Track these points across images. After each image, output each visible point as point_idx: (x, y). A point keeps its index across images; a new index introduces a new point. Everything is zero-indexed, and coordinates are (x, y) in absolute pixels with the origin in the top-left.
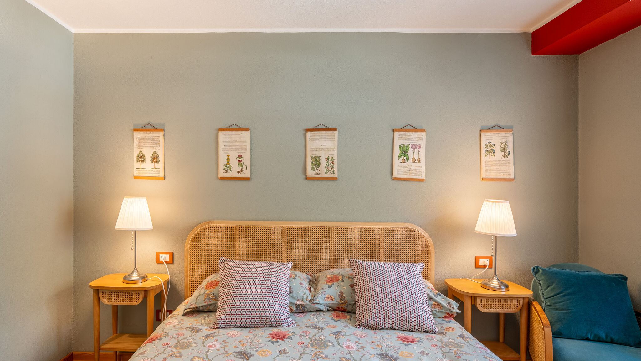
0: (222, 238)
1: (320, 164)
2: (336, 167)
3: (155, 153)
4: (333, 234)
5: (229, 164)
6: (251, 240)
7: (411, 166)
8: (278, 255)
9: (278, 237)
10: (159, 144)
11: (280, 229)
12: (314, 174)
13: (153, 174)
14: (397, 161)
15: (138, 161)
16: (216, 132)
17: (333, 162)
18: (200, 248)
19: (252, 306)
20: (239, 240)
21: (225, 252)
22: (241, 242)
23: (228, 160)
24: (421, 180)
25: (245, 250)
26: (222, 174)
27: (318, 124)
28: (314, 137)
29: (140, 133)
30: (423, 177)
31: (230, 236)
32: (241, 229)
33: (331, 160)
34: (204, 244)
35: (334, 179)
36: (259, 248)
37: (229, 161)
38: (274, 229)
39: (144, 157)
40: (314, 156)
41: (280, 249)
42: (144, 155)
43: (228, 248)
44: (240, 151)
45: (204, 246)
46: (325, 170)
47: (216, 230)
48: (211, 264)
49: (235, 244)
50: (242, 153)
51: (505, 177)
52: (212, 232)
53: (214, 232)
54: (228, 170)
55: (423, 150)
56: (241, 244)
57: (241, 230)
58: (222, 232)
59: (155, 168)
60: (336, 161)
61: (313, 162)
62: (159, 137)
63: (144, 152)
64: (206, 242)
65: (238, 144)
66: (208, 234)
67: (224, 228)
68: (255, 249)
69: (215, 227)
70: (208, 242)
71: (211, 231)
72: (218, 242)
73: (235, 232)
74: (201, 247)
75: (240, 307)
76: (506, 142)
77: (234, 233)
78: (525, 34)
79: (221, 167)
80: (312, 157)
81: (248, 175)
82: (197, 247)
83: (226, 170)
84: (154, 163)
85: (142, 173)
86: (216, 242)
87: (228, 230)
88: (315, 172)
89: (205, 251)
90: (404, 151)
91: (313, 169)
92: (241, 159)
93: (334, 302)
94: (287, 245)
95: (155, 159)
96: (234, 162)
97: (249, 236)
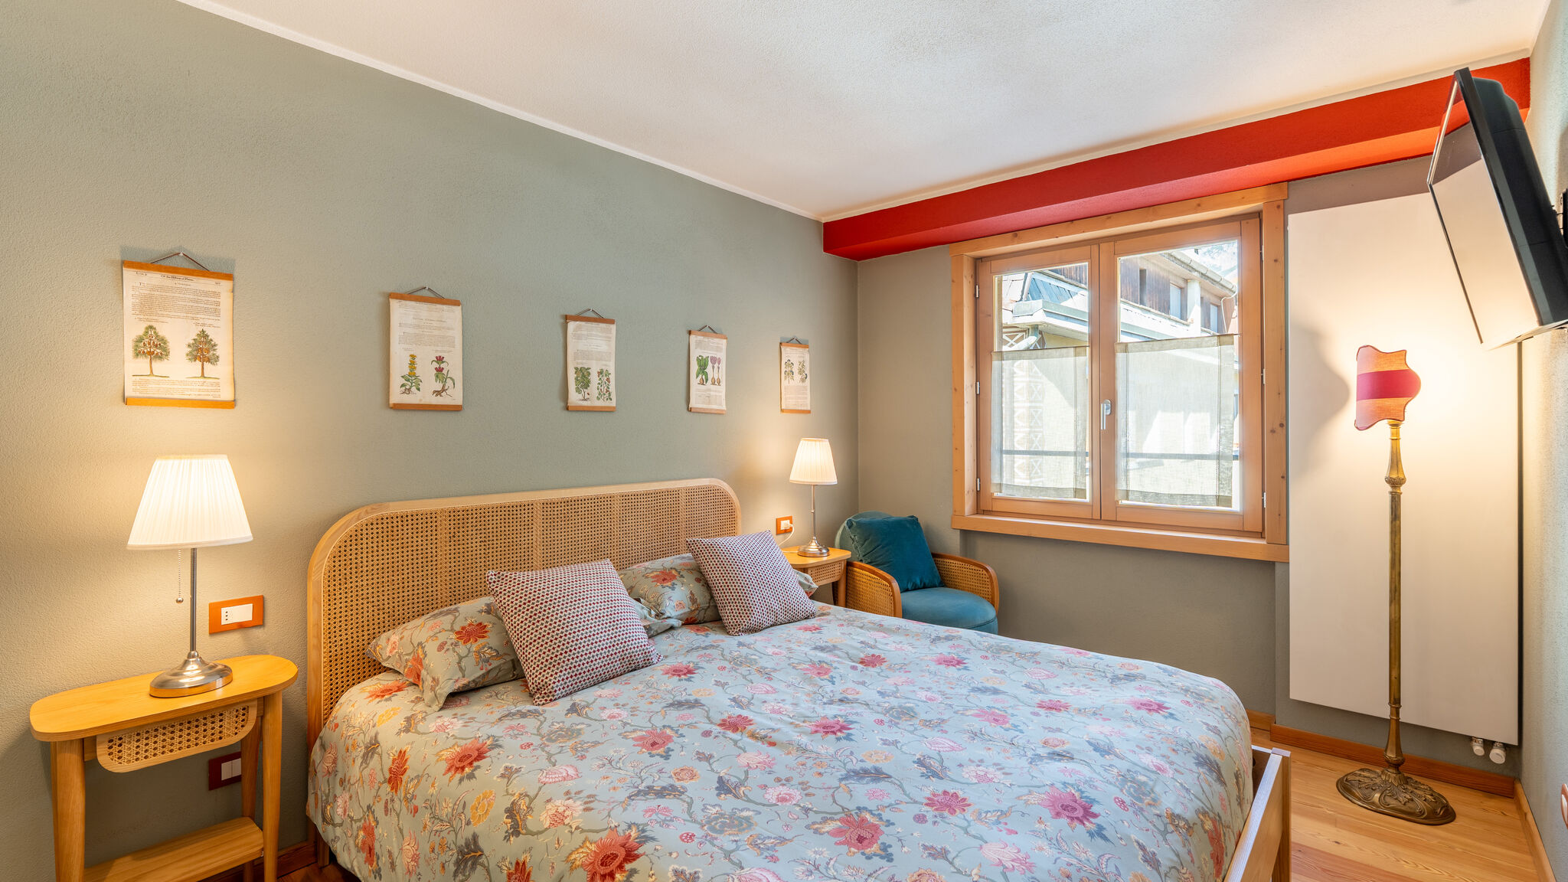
0: (410, 540)
1: (589, 382)
2: (612, 388)
3: (203, 334)
4: (617, 506)
5: (414, 375)
6: (474, 536)
7: (710, 390)
8: (526, 558)
9: (526, 523)
10: (216, 312)
11: (530, 507)
12: (580, 400)
13: (197, 393)
14: (694, 381)
15: (138, 354)
16: (381, 299)
17: (608, 380)
18: (354, 570)
19: (604, 643)
20: (448, 539)
21: (415, 570)
22: (452, 543)
23: (412, 364)
24: (719, 413)
25: (461, 559)
26: (397, 397)
27: (585, 309)
28: (579, 332)
29: (149, 275)
30: (724, 407)
31: (429, 533)
32: (452, 515)
33: (606, 375)
34: (365, 560)
35: (609, 411)
36: (491, 550)
37: (415, 368)
38: (518, 508)
39: (165, 343)
40: (579, 367)
41: (530, 546)
42: (163, 340)
43: (424, 560)
44: (439, 349)
45: (365, 564)
46: (596, 393)
47: (395, 524)
48: (384, 604)
49: (438, 550)
50: (444, 352)
51: (803, 409)
52: (385, 530)
53: (390, 529)
54: (411, 387)
55: (723, 365)
56: (452, 547)
57: (452, 518)
58: (410, 527)
59: (203, 375)
60: (612, 378)
61: (577, 377)
62: (216, 294)
63: (164, 330)
64: (370, 555)
65: (436, 332)
66: (375, 535)
67: (415, 518)
68: (482, 553)
69: (392, 518)
70: (375, 554)
71: (383, 528)
72: (400, 550)
73: (439, 523)
74: (356, 568)
75: (587, 650)
76: (804, 361)
77: (436, 526)
78: (818, 222)
79: (396, 381)
80: (576, 369)
81: (459, 401)
82: (345, 569)
83: (408, 387)
84: (198, 363)
85: (154, 389)
86: (395, 551)
87: (425, 520)
88: (580, 397)
89: (367, 575)
90: (703, 366)
91: (578, 390)
92: (442, 366)
93: (687, 610)
94: (542, 536)
95: (202, 350)
96: (426, 371)
97: (470, 529)
